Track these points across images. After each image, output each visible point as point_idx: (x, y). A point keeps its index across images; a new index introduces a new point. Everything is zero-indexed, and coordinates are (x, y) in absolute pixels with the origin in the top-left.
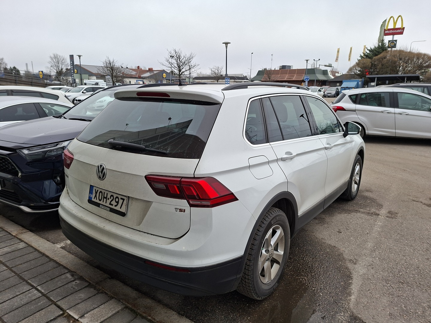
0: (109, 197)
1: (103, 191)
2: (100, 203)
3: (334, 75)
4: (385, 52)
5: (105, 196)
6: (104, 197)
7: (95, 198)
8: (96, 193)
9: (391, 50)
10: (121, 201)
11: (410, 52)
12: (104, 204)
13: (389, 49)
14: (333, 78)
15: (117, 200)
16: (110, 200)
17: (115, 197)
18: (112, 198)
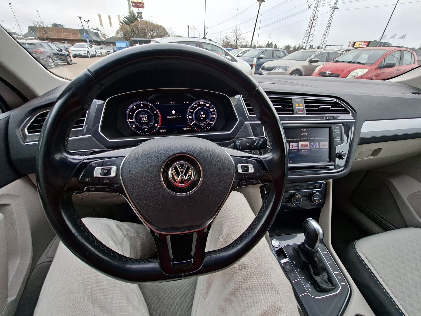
3: (105, 38)
4: (136, 20)
9: (140, 20)
11: (152, 23)
13: (139, 19)
14: (105, 40)
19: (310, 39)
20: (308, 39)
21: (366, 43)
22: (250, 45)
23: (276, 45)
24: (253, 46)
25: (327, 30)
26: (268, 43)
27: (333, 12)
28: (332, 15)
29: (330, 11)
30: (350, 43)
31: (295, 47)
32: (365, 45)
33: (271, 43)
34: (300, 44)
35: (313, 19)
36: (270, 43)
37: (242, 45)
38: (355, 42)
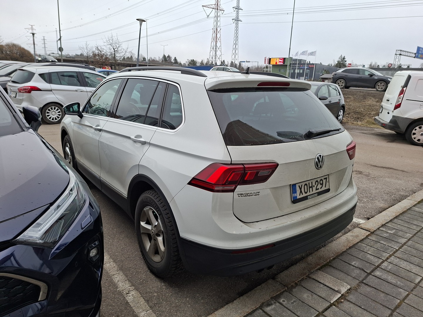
0: (314, 184)
1: (307, 183)
2: (307, 195)
5: (311, 185)
6: (310, 187)
7: (301, 193)
8: (301, 189)
10: (324, 181)
12: (311, 193)
15: (321, 182)
16: (315, 186)
17: (319, 181)
18: (317, 183)
19: (218, 53)
20: (216, 53)
21: (281, 59)
22: (137, 57)
23: (175, 59)
24: (142, 59)
25: (236, 44)
26: (164, 56)
27: (237, 24)
28: (237, 27)
29: (234, 23)
30: (265, 59)
31: (202, 62)
32: (281, 62)
33: (169, 56)
34: (208, 59)
35: (216, 31)
36: (167, 56)
37: (124, 58)
38: (270, 59)
